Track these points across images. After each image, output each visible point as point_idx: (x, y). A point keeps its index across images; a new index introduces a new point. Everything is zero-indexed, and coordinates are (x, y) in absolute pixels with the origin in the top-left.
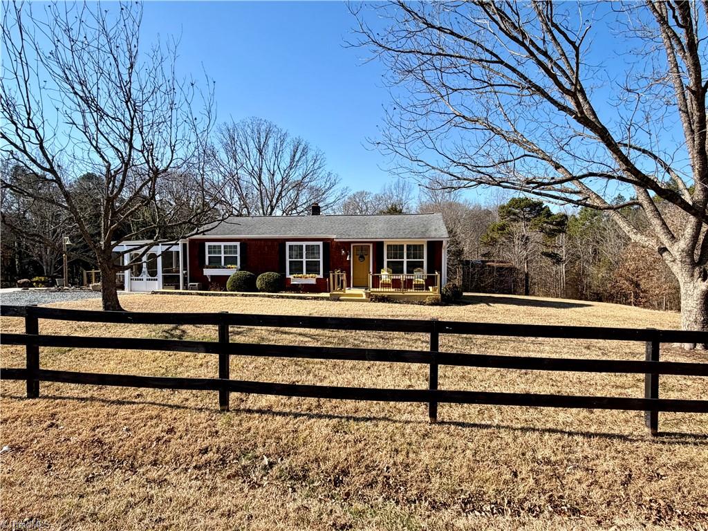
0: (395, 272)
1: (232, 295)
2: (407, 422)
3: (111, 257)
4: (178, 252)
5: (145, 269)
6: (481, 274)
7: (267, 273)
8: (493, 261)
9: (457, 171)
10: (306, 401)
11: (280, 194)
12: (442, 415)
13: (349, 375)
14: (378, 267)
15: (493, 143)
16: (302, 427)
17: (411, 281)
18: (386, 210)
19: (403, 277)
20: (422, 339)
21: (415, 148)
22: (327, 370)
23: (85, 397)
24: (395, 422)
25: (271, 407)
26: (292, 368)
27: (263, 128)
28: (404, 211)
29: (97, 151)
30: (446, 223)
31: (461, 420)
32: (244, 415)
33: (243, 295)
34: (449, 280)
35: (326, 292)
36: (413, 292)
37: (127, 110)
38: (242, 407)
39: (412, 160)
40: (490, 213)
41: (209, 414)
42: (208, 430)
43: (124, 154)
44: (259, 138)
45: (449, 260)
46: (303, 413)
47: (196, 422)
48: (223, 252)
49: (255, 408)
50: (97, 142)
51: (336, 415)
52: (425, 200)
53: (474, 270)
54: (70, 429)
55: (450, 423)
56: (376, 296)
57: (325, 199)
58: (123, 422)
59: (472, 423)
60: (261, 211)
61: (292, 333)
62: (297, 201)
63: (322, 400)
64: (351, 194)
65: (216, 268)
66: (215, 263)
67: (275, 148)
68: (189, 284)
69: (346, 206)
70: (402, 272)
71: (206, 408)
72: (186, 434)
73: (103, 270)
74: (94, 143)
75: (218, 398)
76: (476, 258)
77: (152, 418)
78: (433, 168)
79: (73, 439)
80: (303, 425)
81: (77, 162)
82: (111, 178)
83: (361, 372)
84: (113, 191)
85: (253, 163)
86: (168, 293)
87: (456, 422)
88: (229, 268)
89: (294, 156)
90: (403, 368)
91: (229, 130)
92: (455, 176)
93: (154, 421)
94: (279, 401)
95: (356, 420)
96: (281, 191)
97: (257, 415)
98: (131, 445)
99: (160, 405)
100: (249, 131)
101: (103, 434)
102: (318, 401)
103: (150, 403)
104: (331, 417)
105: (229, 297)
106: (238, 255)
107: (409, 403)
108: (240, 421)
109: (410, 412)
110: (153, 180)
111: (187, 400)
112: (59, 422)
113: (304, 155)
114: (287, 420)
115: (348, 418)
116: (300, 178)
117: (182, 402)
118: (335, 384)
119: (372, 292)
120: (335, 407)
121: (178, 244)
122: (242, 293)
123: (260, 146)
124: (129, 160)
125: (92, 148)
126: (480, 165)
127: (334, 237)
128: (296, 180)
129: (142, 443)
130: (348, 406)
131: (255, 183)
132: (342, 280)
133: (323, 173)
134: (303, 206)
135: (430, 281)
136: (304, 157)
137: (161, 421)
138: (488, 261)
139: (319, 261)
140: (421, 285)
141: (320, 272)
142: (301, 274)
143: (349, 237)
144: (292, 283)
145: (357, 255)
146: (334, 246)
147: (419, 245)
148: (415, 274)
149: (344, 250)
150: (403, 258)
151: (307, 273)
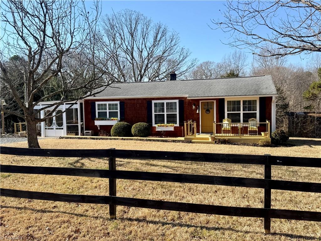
0: (233, 121)
1: (115, 139)
2: (247, 232)
3: (32, 113)
4: (77, 109)
5: (54, 121)
6: (304, 123)
7: (139, 123)
8: (314, 113)
9: (284, 41)
10: (170, 214)
11: (147, 66)
12: (275, 228)
13: (201, 196)
14: (221, 117)
15: (314, 17)
16: (168, 232)
17: (246, 128)
18: (225, 75)
19: (240, 125)
20: (257, 172)
21: (249, 25)
22: (185, 192)
23: (21, 207)
24: (238, 231)
25: (145, 217)
26: (159, 190)
27: (134, 17)
28: (240, 75)
29: (22, 39)
30: (275, 82)
31: (290, 233)
32: (127, 222)
33: (122, 139)
34: (277, 128)
35: (181, 136)
36: (248, 136)
37: (41, 9)
38: (125, 217)
39: (247, 35)
40: (311, 74)
41: (103, 221)
42: (102, 231)
43: (40, 40)
44: (131, 25)
45: (277, 112)
46: (168, 222)
47: (94, 226)
48: (108, 109)
49: (134, 218)
50: (22, 33)
51: (192, 225)
52: (258, 66)
53: (298, 119)
54: (13, 228)
55: (281, 235)
56: (219, 140)
57: (179, 68)
58: (46, 224)
59: (299, 235)
60: (133, 79)
61: (158, 166)
62: (159, 70)
63: (182, 213)
64: (198, 63)
65: (103, 120)
66: (103, 116)
67: (143, 32)
68: (85, 132)
69: (195, 73)
70: (239, 121)
71: (101, 217)
72: (88, 234)
73: (28, 122)
74: (21, 34)
75: (109, 210)
76: (299, 110)
77: (64, 222)
78: (265, 40)
79: (15, 234)
80: (170, 231)
81: (10, 47)
82: (32, 58)
83: (210, 194)
84: (33, 66)
85: (127, 43)
86: (71, 138)
87: (285, 234)
88: (113, 120)
89: (157, 37)
90: (242, 193)
91: (109, 20)
92: (282, 45)
93: (66, 224)
94: (151, 213)
95: (208, 229)
96: (148, 64)
97: (136, 223)
98: (52, 239)
99: (69, 213)
100: (123, 20)
101: (33, 231)
102: (179, 214)
103: (62, 212)
104: (189, 226)
105: (113, 141)
106: (119, 111)
107: (248, 218)
108: (124, 226)
109: (249, 225)
110: (60, 57)
111: (87, 211)
112: (5, 223)
113: (163, 36)
114: (157, 227)
115: (202, 228)
116: (161, 53)
117: (84, 212)
118: (191, 202)
119: (216, 136)
120: (192, 219)
121: (77, 103)
122: (122, 137)
123: (131, 31)
124: (43, 45)
125: (20, 38)
126: (303, 35)
127: (187, 96)
128: (158, 55)
129: (59, 239)
130: (201, 219)
131: (129, 58)
132: (193, 128)
133: (178, 49)
134: (164, 74)
135: (262, 128)
136: (164, 37)
137: (70, 224)
138: (309, 113)
139: (176, 114)
140: (255, 131)
141: (177, 122)
142: (163, 123)
143: (198, 96)
144: (156, 130)
145: (204, 109)
146: (187, 103)
147: (253, 101)
148: (250, 122)
149: (194, 106)
150: (240, 111)
151: (167, 123)
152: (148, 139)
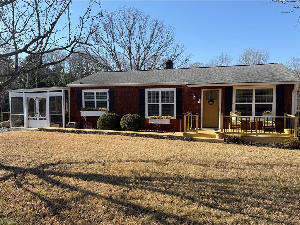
0: (243, 114)
1: (99, 133)
4: (60, 97)
5: (37, 111)
7: (129, 115)
11: (143, 61)
14: (227, 110)
17: (260, 122)
19: (251, 119)
35: (180, 131)
44: (129, 21)
48: (95, 97)
65: (90, 110)
66: (90, 106)
68: (69, 123)
70: (250, 114)
86: (49, 130)
88: (100, 110)
96: (144, 59)
106: (107, 100)
119: (223, 132)
121: (61, 91)
122: (108, 131)
123: (129, 27)
127: (186, 83)
139: (173, 105)
140: (271, 127)
141: (173, 114)
142: (157, 115)
143: (200, 83)
144: (150, 123)
145: (207, 99)
146: (186, 92)
147: (268, 90)
148: (264, 116)
149: (195, 95)
150: (252, 102)
151: (162, 115)
152: (140, 134)
